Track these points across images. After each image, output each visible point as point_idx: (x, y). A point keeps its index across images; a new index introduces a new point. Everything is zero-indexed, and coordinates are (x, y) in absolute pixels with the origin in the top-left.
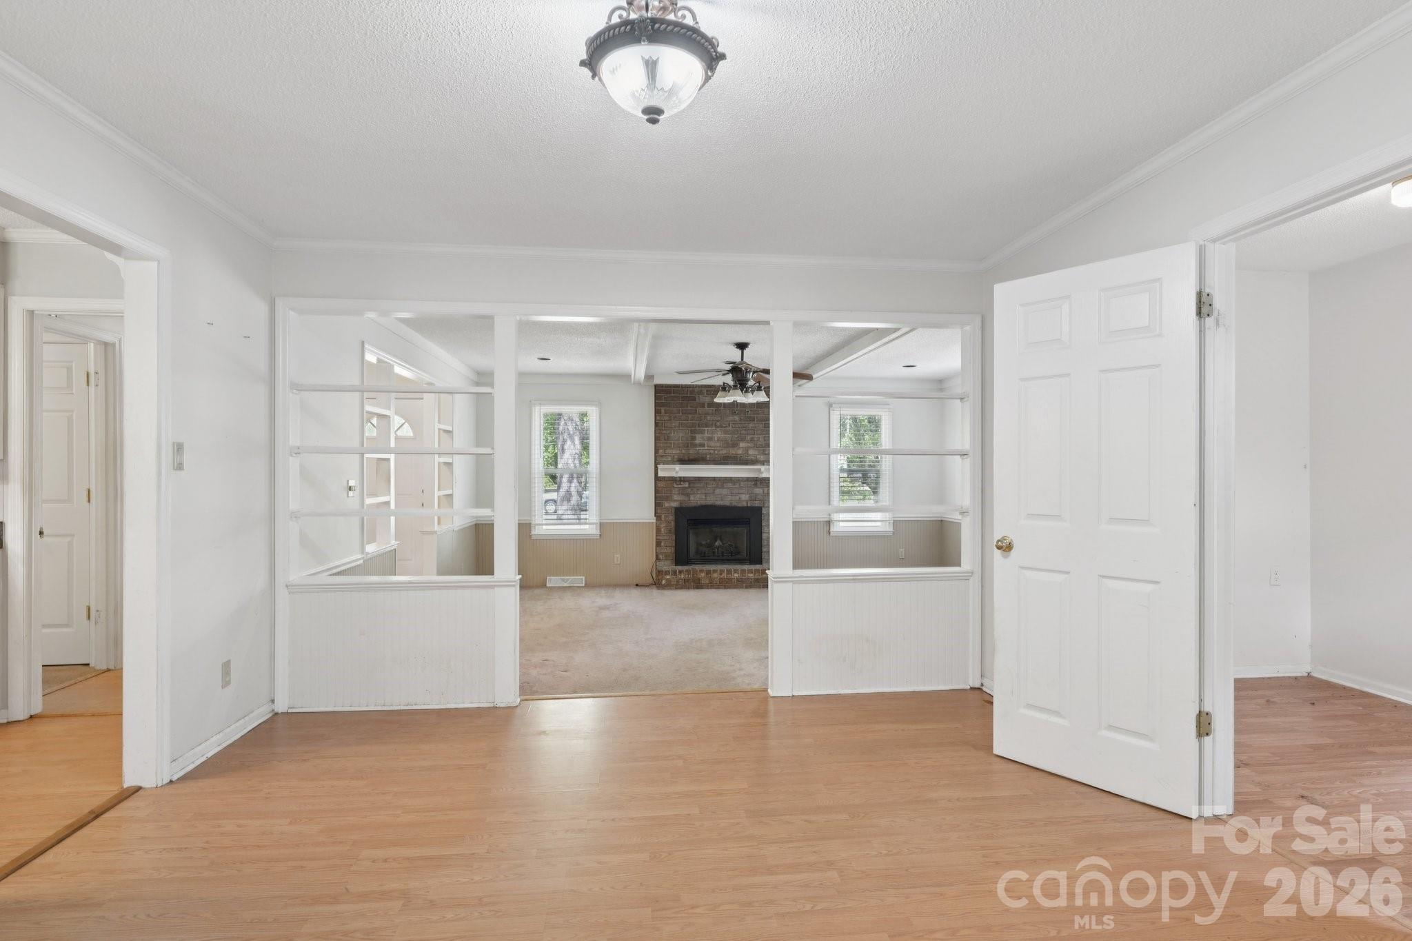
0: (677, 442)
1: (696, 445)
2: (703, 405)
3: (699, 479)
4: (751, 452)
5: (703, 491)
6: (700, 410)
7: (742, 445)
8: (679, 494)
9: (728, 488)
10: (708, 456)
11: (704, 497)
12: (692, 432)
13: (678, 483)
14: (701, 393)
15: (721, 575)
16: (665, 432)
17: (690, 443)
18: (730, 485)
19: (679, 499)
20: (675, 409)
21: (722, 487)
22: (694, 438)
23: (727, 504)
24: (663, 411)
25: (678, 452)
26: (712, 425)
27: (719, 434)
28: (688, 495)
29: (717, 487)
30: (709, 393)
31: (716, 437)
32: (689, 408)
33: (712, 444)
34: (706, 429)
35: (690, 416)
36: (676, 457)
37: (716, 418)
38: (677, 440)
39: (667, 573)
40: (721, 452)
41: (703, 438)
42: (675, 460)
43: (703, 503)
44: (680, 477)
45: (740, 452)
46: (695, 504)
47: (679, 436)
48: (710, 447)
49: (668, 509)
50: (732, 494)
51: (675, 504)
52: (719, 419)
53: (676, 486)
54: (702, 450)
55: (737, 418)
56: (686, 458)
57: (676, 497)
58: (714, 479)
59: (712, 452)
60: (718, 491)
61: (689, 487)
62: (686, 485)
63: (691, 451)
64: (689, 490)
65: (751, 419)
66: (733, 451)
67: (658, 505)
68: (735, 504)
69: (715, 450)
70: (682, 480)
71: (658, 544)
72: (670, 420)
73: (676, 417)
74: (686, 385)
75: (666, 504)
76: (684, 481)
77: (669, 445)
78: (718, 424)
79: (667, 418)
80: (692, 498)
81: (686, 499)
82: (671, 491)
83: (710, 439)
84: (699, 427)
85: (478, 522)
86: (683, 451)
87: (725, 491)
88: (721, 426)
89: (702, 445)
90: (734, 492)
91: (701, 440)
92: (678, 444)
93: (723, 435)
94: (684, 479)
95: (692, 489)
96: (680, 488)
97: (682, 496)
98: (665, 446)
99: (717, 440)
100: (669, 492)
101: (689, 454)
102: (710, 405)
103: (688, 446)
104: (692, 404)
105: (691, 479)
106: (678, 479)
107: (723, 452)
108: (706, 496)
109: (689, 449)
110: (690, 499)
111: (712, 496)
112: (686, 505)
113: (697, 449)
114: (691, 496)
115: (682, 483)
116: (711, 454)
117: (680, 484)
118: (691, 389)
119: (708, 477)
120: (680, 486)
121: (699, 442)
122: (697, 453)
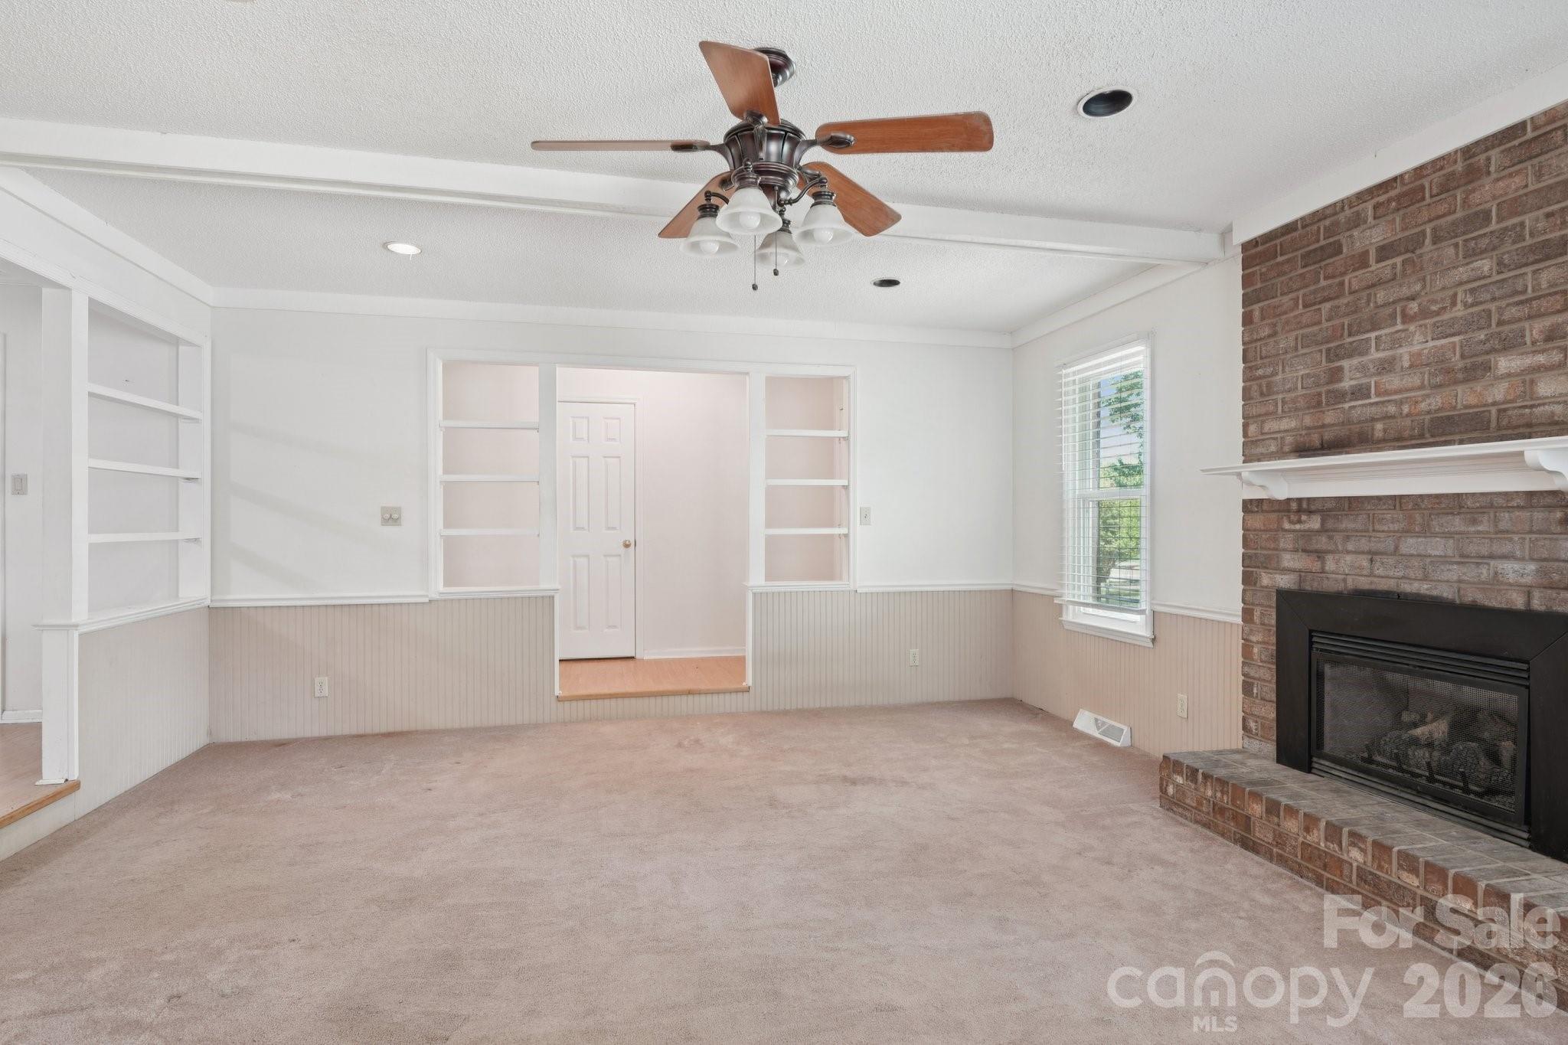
0: (1289, 396)
1: (1340, 396)
3: (1353, 504)
5: (1364, 544)
6: (1354, 279)
8: (1296, 550)
9: (1447, 536)
11: (1365, 564)
12: (1333, 355)
13: (1293, 517)
14: (1357, 221)
16: (1260, 372)
18: (1457, 523)
19: (1297, 565)
20: (1285, 299)
21: (1426, 531)
22: (1335, 375)
23: (1446, 592)
24: (1257, 314)
25: (1293, 424)
26: (1393, 316)
27: (1419, 342)
28: (1320, 555)
29: (1407, 532)
30: (1380, 211)
31: (1404, 353)
32: (1323, 283)
33: (1393, 381)
34: (1373, 335)
35: (1326, 307)
36: (1289, 439)
37: (1405, 291)
38: (1290, 390)
40: (1423, 406)
41: (1363, 369)
42: (1287, 449)
43: (1364, 583)
44: (1300, 500)
45: (1499, 393)
46: (1340, 587)
47: (1296, 374)
48: (1387, 393)
49: (1273, 593)
50: (1464, 559)
51: (1285, 581)
52: (1418, 287)
53: (1287, 526)
54: (1358, 409)
56: (1315, 439)
57: (1288, 560)
58: (1397, 501)
59: (1392, 409)
60: (1410, 545)
61: (1323, 530)
62: (1315, 523)
63: (1330, 417)
64: (1324, 539)
66: (1465, 396)
67: (1248, 579)
68: (1472, 595)
69: (1400, 403)
70: (1304, 507)
71: (1247, 688)
72: (1275, 334)
73: (1287, 322)
74: (1314, 214)
75: (1265, 581)
76: (1310, 512)
77: (1271, 408)
78: (1414, 307)
79: (1267, 331)
80: (1330, 565)
81: (1317, 566)
82: (1275, 540)
83: (1386, 367)
84: (1350, 335)
85: (1015, 588)
86: (1308, 421)
87: (1437, 547)
88: (1424, 313)
89: (1361, 392)
90: (1472, 549)
91: (1358, 375)
92: (1294, 401)
93: (1431, 344)
94: (1308, 505)
95: (1330, 538)
96: (1300, 531)
97: (1304, 555)
98: (1263, 410)
99: (1411, 366)
100: (1272, 546)
101: (1323, 426)
102: (1385, 252)
103: (1319, 404)
104: (1330, 270)
105: (1328, 505)
106: (1294, 506)
107: (1436, 401)
108: (1371, 560)
109: (1323, 412)
110: (1327, 568)
111: (1391, 560)
112: (1315, 584)
113: (1346, 406)
114: (1329, 558)
115: (1304, 517)
116: (1387, 417)
117: (1299, 522)
118: (1327, 222)
119: (1379, 498)
120: (1298, 527)
121: (1353, 383)
122: (1349, 422)
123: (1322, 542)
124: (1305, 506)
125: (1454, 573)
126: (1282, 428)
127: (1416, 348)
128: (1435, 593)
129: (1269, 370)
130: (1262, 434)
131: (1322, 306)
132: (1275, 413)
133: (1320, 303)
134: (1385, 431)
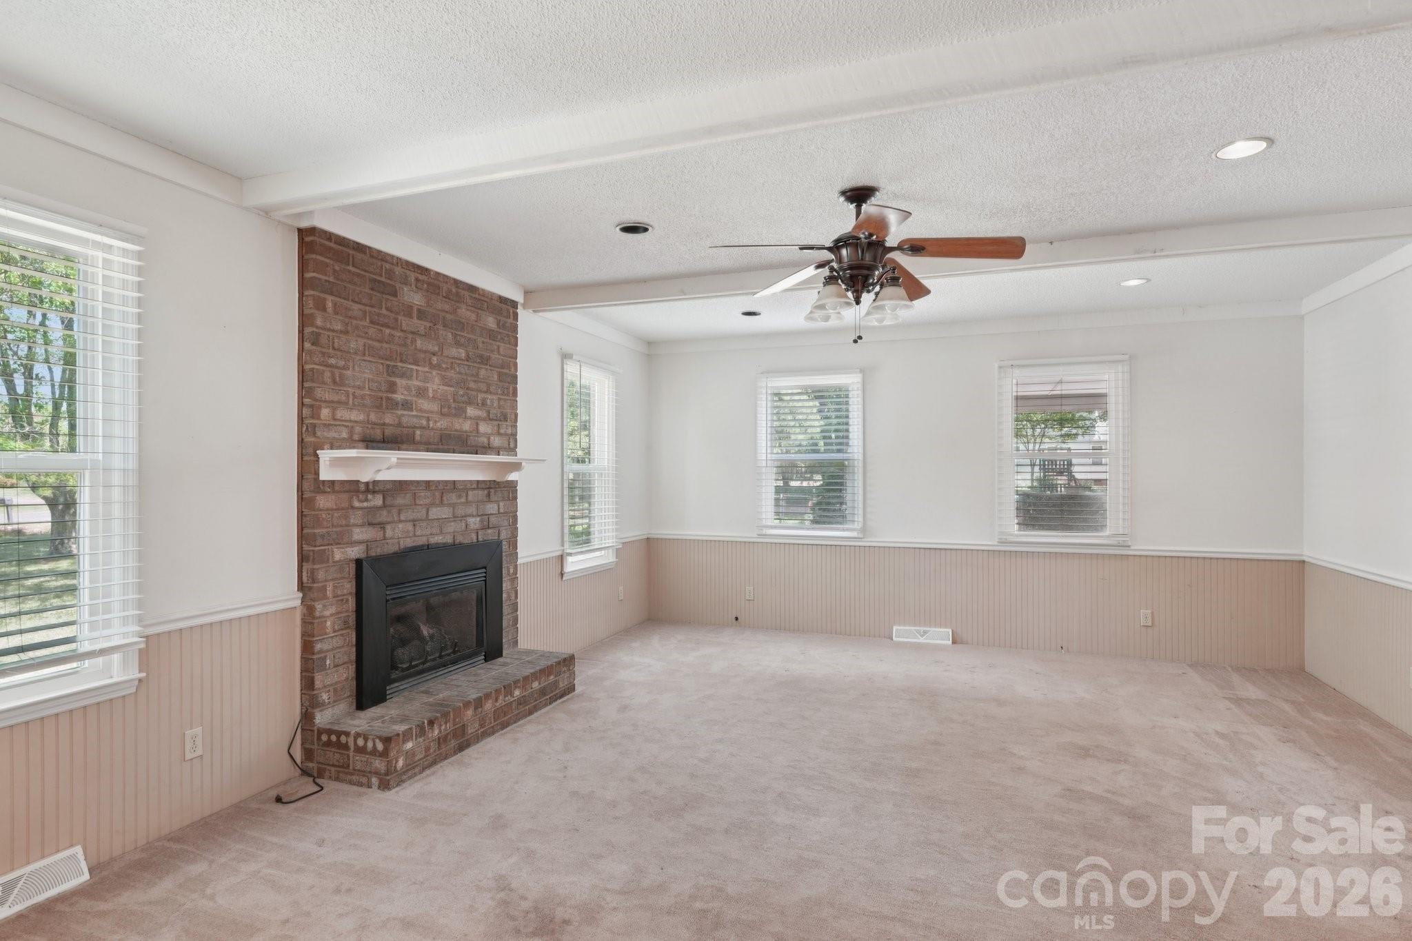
0: (358, 392)
1: (393, 405)
2: (408, 311)
3: (400, 487)
4: (483, 428)
5: (409, 515)
6: (405, 322)
7: (471, 411)
8: (362, 525)
9: (449, 505)
10: (418, 432)
11: (411, 528)
12: (391, 371)
13: (360, 497)
14: (405, 280)
15: (496, 700)
16: (332, 361)
17: (384, 402)
18: (453, 498)
19: (364, 537)
20: (356, 307)
21: (440, 504)
22: (392, 387)
23: (448, 539)
24: (329, 305)
25: (361, 417)
27: (435, 384)
28: (382, 526)
29: (433, 504)
30: (419, 285)
31: (430, 390)
32: (384, 311)
33: (425, 404)
35: (385, 332)
36: (358, 429)
38: (359, 387)
39: (407, 736)
40: (438, 424)
41: (408, 388)
42: (356, 437)
43: (409, 543)
44: (366, 483)
45: (467, 426)
46: (395, 548)
47: (363, 374)
48: (421, 410)
49: (340, 565)
50: (455, 519)
51: (355, 552)
52: (436, 349)
53: (357, 504)
54: (408, 418)
55: (462, 353)
56: (378, 434)
57: (359, 534)
58: (428, 484)
59: (425, 422)
60: (435, 513)
61: (384, 506)
62: (378, 501)
63: (388, 419)
64: (385, 513)
65: (485, 360)
66: (455, 423)
68: (459, 539)
69: (428, 419)
71: (319, 664)
72: (346, 332)
74: (379, 252)
75: (338, 555)
76: (374, 492)
77: (343, 398)
78: (435, 360)
79: (339, 327)
80: (389, 533)
81: (378, 536)
82: (346, 517)
83: (421, 393)
86: (373, 417)
87: (444, 512)
88: (437, 367)
89: (407, 405)
90: (458, 512)
91: (406, 393)
92: (363, 397)
93: (441, 387)
94: (374, 486)
95: (389, 512)
96: (365, 508)
97: (371, 528)
98: (336, 398)
99: (433, 397)
100: (344, 522)
101: (384, 424)
102: (422, 314)
103: (381, 405)
104: (389, 304)
105: (388, 487)
106: (362, 488)
107: (442, 423)
108: (414, 525)
109: (384, 413)
110: (387, 536)
111: (424, 524)
112: (379, 550)
113: (400, 412)
114: (388, 527)
115: (370, 496)
116: (422, 428)
117: (367, 500)
118: (388, 266)
119: (418, 482)
120: (365, 504)
121: (403, 397)
122: (399, 425)
123: (383, 516)
124: (371, 487)
125: (452, 527)
126: (352, 418)
127: (435, 387)
128: (444, 541)
129: (341, 363)
130: (335, 420)
131: (384, 329)
132: (347, 403)
133: (382, 326)
134: (421, 436)
